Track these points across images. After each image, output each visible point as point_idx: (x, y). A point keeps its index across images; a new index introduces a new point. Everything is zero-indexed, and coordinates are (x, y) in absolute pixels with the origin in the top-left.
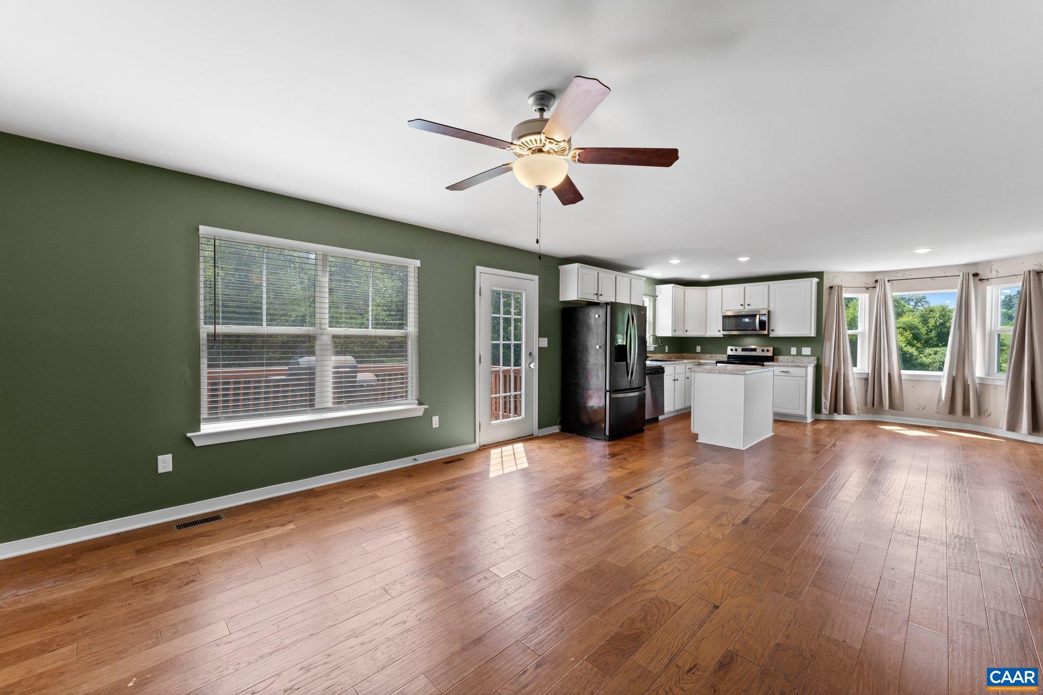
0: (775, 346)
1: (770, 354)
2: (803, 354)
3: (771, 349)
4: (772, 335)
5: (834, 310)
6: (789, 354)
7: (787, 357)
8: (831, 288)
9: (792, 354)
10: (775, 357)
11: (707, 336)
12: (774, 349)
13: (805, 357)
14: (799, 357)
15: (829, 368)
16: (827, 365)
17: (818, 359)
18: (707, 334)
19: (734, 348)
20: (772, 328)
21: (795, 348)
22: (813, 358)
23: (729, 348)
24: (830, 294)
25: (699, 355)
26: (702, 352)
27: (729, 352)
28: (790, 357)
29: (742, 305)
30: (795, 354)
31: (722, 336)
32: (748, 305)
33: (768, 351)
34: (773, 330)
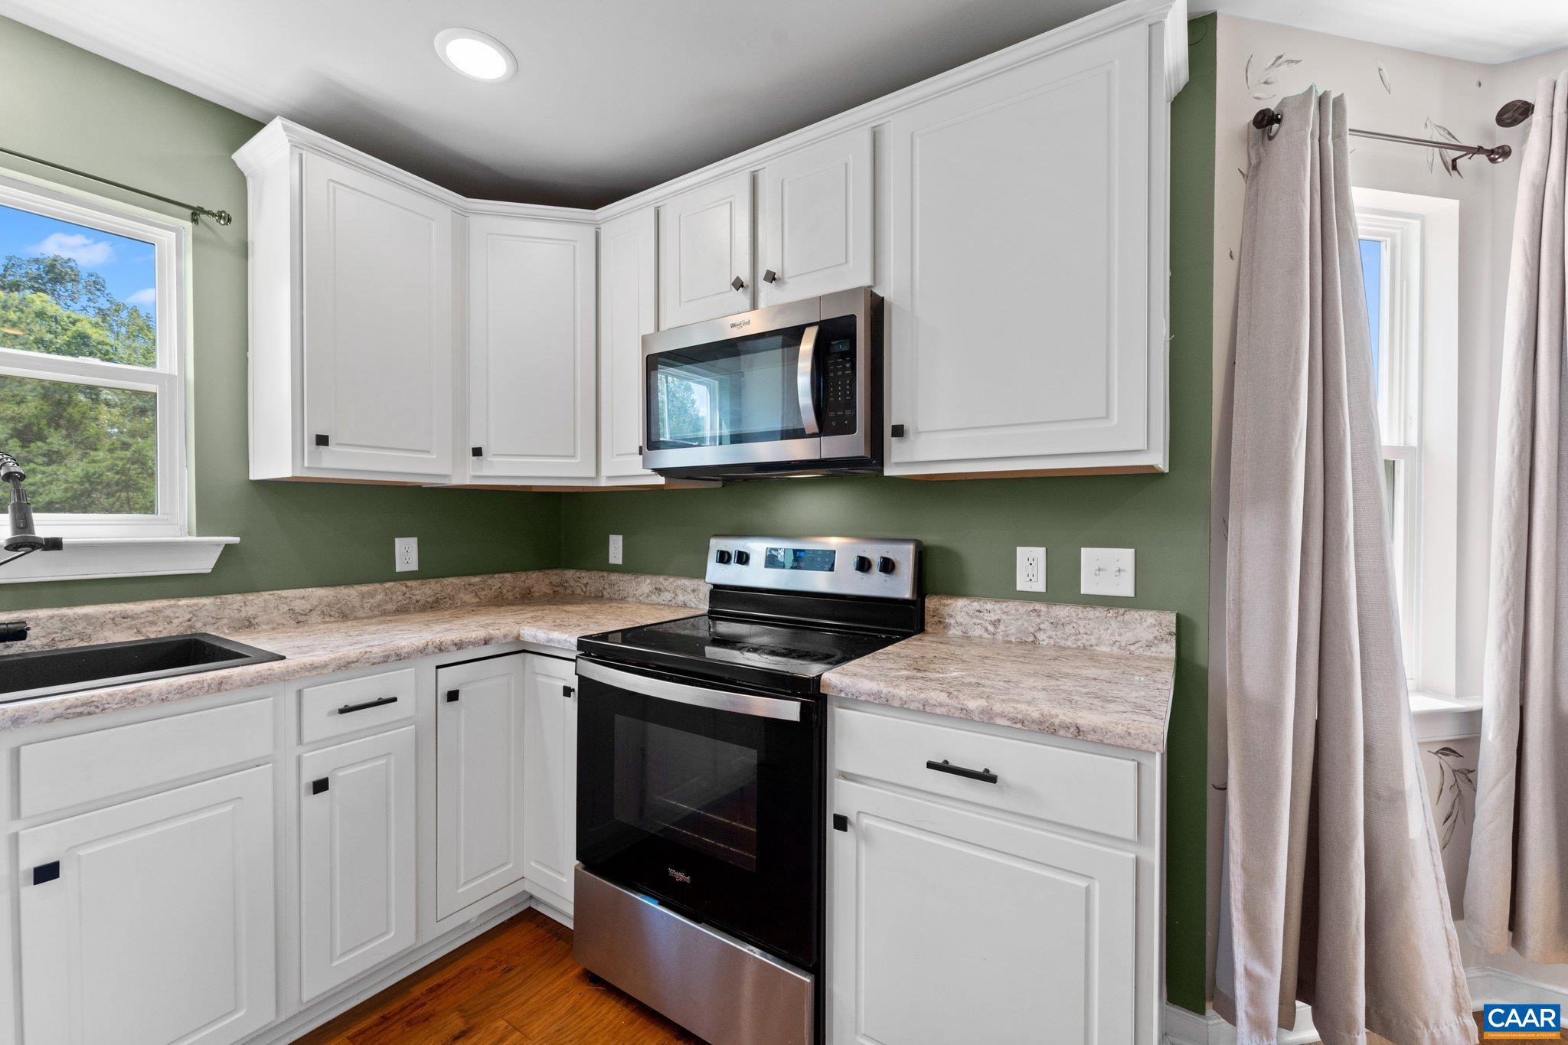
0: (930, 539)
1: (901, 587)
2: (1085, 589)
3: (904, 556)
4: (901, 459)
5: (1295, 270)
6: (1005, 589)
7: (993, 609)
8: (1266, 120)
9: (1022, 585)
10: (931, 603)
11: (604, 483)
12: (922, 556)
13: (1099, 612)
14: (1062, 612)
15: (1273, 714)
16: (1255, 681)
17: (1184, 633)
18: (605, 471)
19: (733, 545)
20: (893, 416)
21: (1039, 553)
22: (1150, 617)
23: (717, 544)
24: (1253, 173)
25: (614, 577)
26: (632, 566)
27: (718, 574)
28: (1012, 606)
29: (738, 284)
30: (1040, 586)
31: (661, 480)
32: (771, 277)
33: (888, 566)
34: (898, 431)
